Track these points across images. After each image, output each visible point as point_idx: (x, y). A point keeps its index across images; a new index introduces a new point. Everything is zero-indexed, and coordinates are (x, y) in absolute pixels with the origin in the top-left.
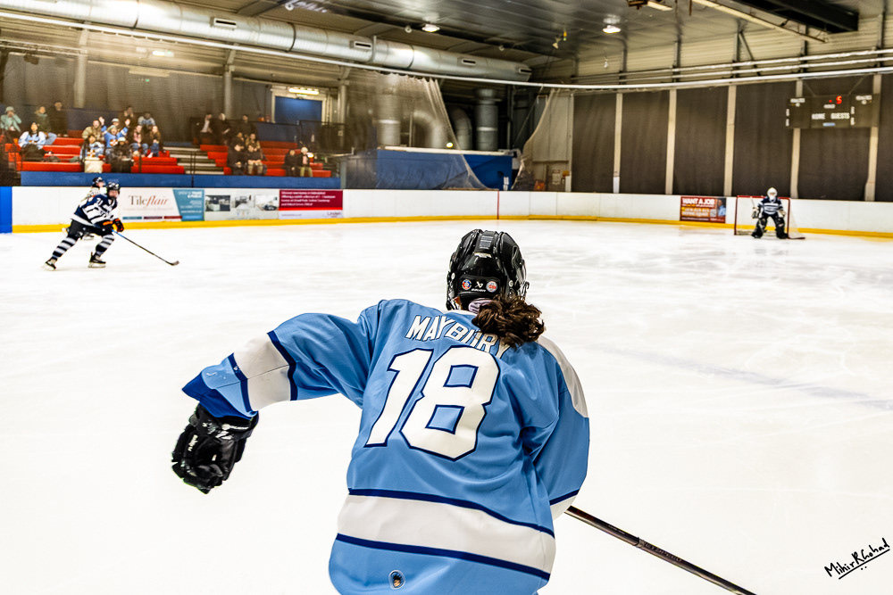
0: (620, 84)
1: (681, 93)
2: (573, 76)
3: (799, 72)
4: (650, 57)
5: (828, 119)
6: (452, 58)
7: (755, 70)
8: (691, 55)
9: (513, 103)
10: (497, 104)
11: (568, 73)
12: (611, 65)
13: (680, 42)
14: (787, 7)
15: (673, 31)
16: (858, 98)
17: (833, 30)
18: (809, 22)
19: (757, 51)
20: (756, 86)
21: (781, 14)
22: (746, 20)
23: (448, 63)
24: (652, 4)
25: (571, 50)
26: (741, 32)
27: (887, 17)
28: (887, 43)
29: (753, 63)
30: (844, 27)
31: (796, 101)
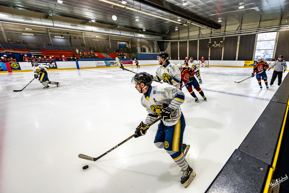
0: (178, 40)
1: (189, 41)
3: (210, 37)
4: (184, 35)
5: (215, 46)
6: (148, 36)
7: (202, 37)
8: (191, 34)
11: (169, 38)
12: (176, 36)
13: (189, 32)
14: (208, 24)
15: (188, 29)
16: (221, 42)
17: (216, 29)
18: (212, 27)
19: (203, 33)
20: (203, 40)
21: (207, 26)
22: (201, 27)
23: (148, 37)
24: (184, 25)
25: (169, 34)
26: (200, 29)
27: (226, 26)
28: (226, 31)
29: (202, 35)
30: (218, 28)
31: (210, 42)
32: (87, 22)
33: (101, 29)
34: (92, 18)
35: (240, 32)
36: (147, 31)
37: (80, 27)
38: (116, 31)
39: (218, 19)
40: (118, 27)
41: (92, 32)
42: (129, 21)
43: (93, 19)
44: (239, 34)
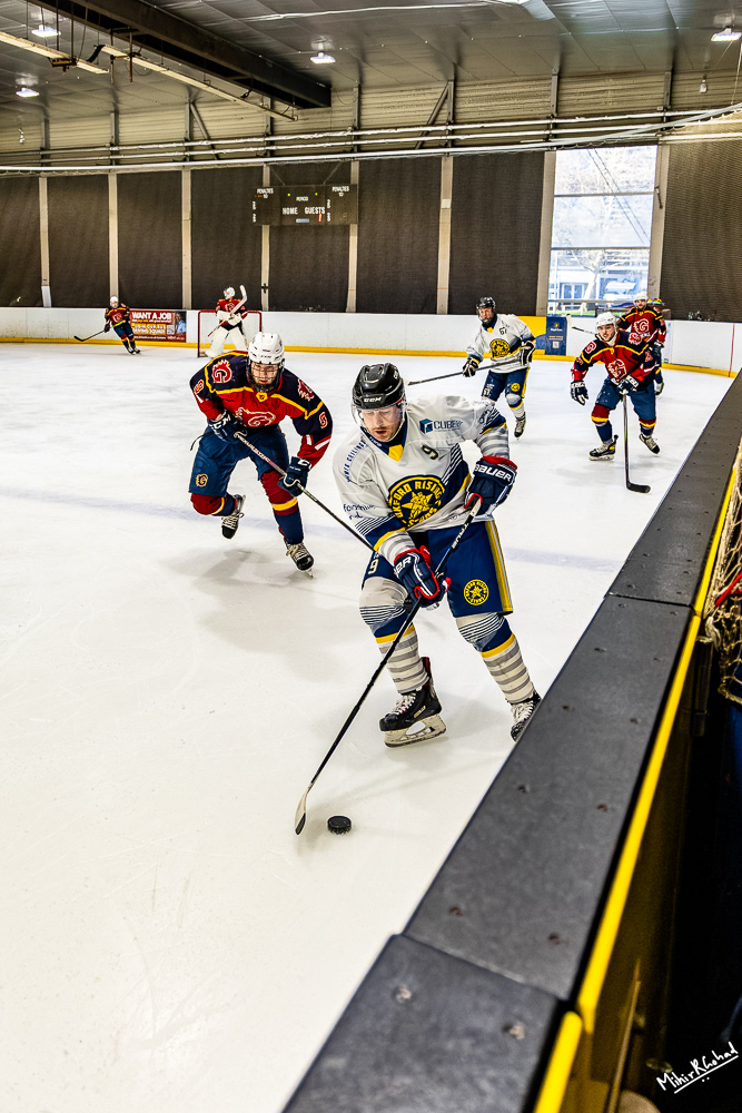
0: (42, 165)
1: (121, 178)
3: (265, 156)
4: (78, 130)
5: (301, 214)
7: (212, 152)
12: (26, 140)
13: (117, 112)
14: (248, 75)
15: (108, 97)
16: (334, 189)
17: (302, 104)
18: (276, 95)
19: (214, 128)
20: (214, 171)
21: (242, 82)
22: (200, 89)
24: (81, 65)
26: (194, 103)
27: (364, 91)
28: (364, 123)
29: (210, 143)
30: (316, 102)
31: (263, 191)
35: (453, 132)
39: (313, 45)
44: (446, 146)
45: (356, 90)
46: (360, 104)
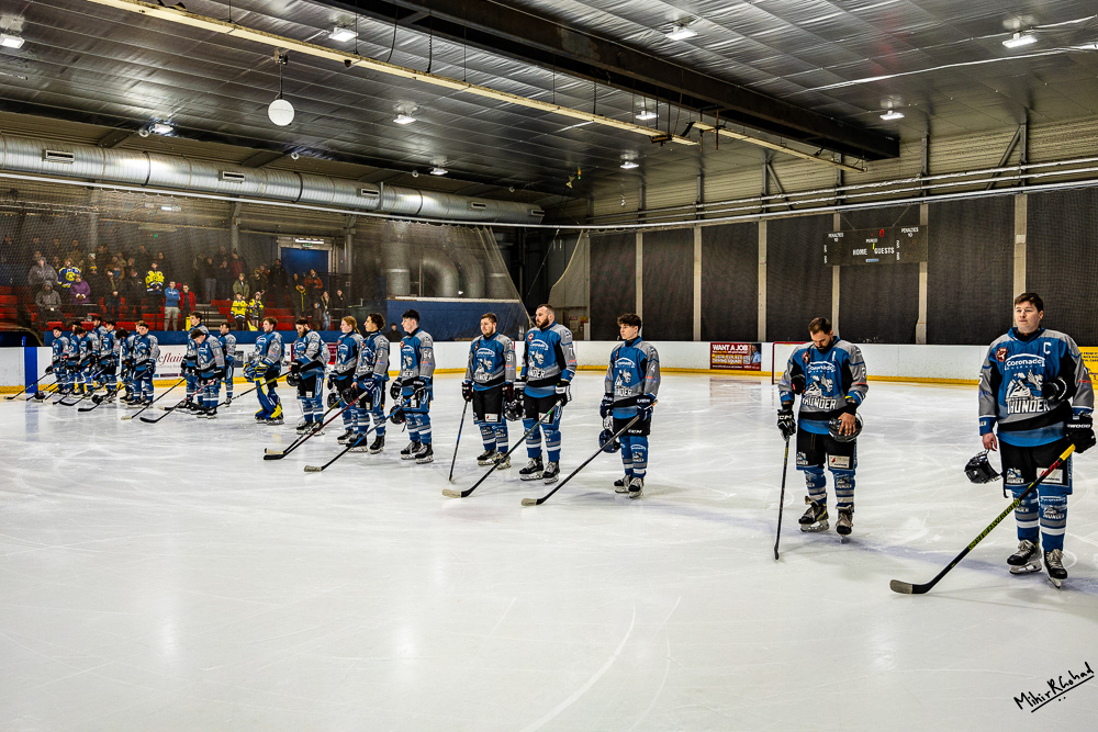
0: (639, 222)
1: (705, 230)
2: (588, 216)
3: (836, 204)
4: (669, 193)
5: (871, 255)
6: (462, 201)
7: (786, 204)
8: (716, 189)
9: (524, 246)
10: (509, 248)
11: (583, 211)
12: (628, 202)
13: (702, 176)
14: (820, 135)
15: (696, 164)
16: (903, 230)
17: (871, 157)
18: (845, 150)
19: (787, 183)
20: (788, 220)
21: (815, 142)
23: (457, 207)
24: (676, 140)
25: (585, 189)
26: (770, 164)
27: (933, 141)
28: (931, 168)
29: (785, 196)
30: (884, 154)
31: (835, 235)
32: (127, 135)
33: (195, 168)
34: (155, 114)
35: (1026, 172)
36: (453, 174)
37: (85, 164)
38: (280, 180)
39: (883, 104)
40: (295, 157)
41: (143, 185)
42: (356, 124)
43: (161, 122)
44: (1019, 185)
45: (924, 140)
46: (928, 153)
